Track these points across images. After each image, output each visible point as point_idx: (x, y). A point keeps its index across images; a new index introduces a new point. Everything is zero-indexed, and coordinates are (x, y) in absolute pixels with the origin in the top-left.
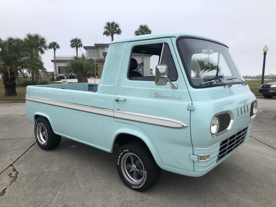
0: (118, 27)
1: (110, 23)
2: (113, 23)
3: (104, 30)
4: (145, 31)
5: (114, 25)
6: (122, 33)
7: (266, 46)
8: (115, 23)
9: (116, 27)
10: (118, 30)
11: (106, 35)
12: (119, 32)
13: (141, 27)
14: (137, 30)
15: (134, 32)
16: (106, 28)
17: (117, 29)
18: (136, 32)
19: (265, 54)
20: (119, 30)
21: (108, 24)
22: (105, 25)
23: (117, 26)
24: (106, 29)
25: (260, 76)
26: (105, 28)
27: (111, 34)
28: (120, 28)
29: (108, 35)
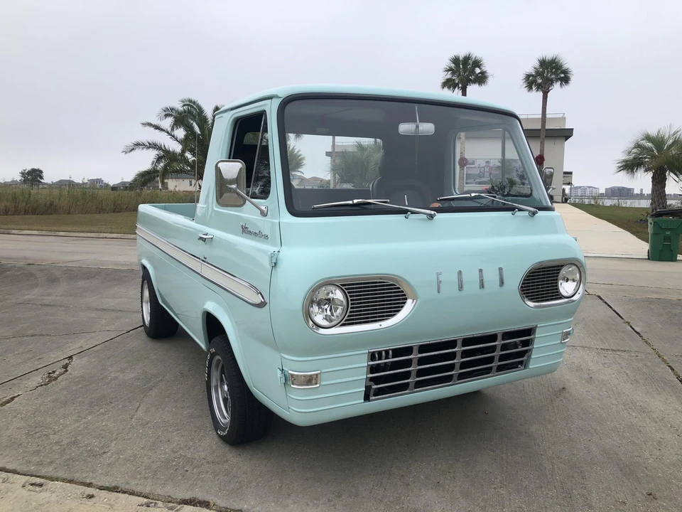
0: (479, 67)
1: (461, 58)
2: (467, 59)
3: (444, 76)
4: (551, 71)
5: (471, 62)
6: (490, 80)
8: (474, 57)
9: (475, 67)
10: (479, 73)
11: (449, 88)
12: (481, 79)
14: (531, 70)
15: (524, 76)
16: (450, 69)
17: (478, 70)
18: (528, 76)
20: (483, 73)
21: (456, 60)
22: (447, 63)
23: (477, 63)
24: (450, 72)
26: (448, 71)
27: (460, 86)
28: (484, 69)
29: (455, 88)
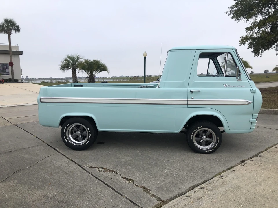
7: (145, 52)
13: (6, 21)
19: (145, 58)
25: (142, 76)
